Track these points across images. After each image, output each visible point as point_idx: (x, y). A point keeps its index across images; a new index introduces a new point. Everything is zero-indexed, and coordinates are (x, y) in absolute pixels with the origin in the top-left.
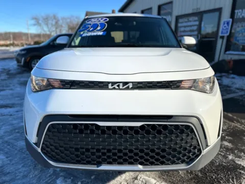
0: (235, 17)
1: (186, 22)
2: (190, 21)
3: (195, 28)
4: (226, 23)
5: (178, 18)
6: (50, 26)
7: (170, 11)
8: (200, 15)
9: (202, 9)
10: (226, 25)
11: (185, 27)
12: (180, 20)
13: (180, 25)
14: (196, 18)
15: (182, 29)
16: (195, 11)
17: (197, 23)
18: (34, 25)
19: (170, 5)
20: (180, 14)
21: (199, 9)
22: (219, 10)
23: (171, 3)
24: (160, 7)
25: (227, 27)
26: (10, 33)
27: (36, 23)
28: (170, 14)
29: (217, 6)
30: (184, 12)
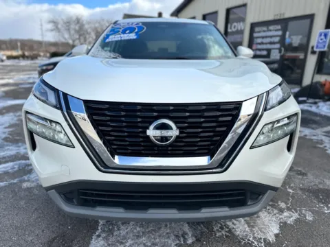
1: (264, 31)
2: (270, 31)
3: (277, 39)
4: (323, 34)
5: (253, 26)
6: (72, 32)
7: (242, 15)
8: (284, 23)
9: (287, 15)
10: (323, 37)
11: (263, 37)
12: (257, 29)
13: (255, 35)
14: (279, 27)
15: (259, 40)
16: (278, 18)
17: (280, 33)
18: (52, 30)
19: (243, 8)
20: (256, 20)
21: (283, 14)
22: (311, 17)
23: (245, 5)
24: (228, 11)
25: (324, 40)
26: (16, 41)
27: (54, 27)
28: (243, 20)
29: (308, 12)
30: (262, 19)
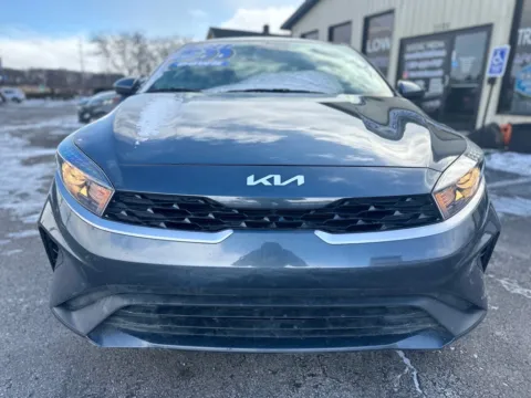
0: (519, 43)
1: (420, 51)
2: (430, 49)
3: (438, 63)
4: (499, 53)
5: (404, 43)
6: (129, 56)
7: (387, 28)
8: (448, 37)
9: (454, 26)
10: (498, 56)
11: (418, 60)
12: (409, 48)
13: (407, 57)
14: (441, 44)
15: (413, 65)
16: (441, 30)
17: (443, 53)
18: (96, 54)
19: (389, 17)
20: (408, 34)
21: (448, 25)
22: (487, 29)
23: (391, 12)
24: (367, 21)
25: (501, 60)
27: (101, 50)
28: (389, 34)
29: (483, 21)
30: (416, 33)
